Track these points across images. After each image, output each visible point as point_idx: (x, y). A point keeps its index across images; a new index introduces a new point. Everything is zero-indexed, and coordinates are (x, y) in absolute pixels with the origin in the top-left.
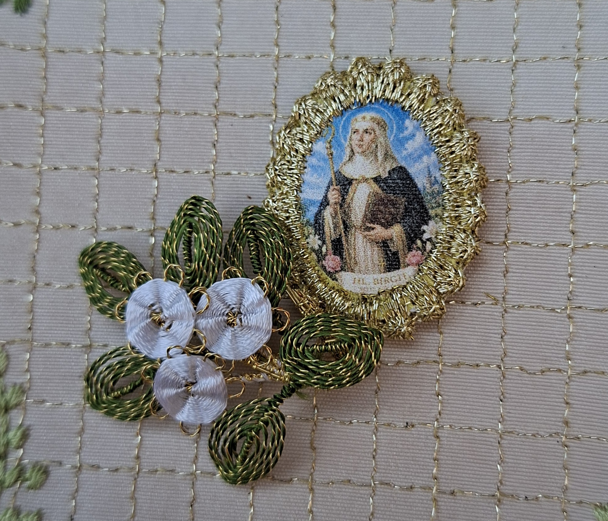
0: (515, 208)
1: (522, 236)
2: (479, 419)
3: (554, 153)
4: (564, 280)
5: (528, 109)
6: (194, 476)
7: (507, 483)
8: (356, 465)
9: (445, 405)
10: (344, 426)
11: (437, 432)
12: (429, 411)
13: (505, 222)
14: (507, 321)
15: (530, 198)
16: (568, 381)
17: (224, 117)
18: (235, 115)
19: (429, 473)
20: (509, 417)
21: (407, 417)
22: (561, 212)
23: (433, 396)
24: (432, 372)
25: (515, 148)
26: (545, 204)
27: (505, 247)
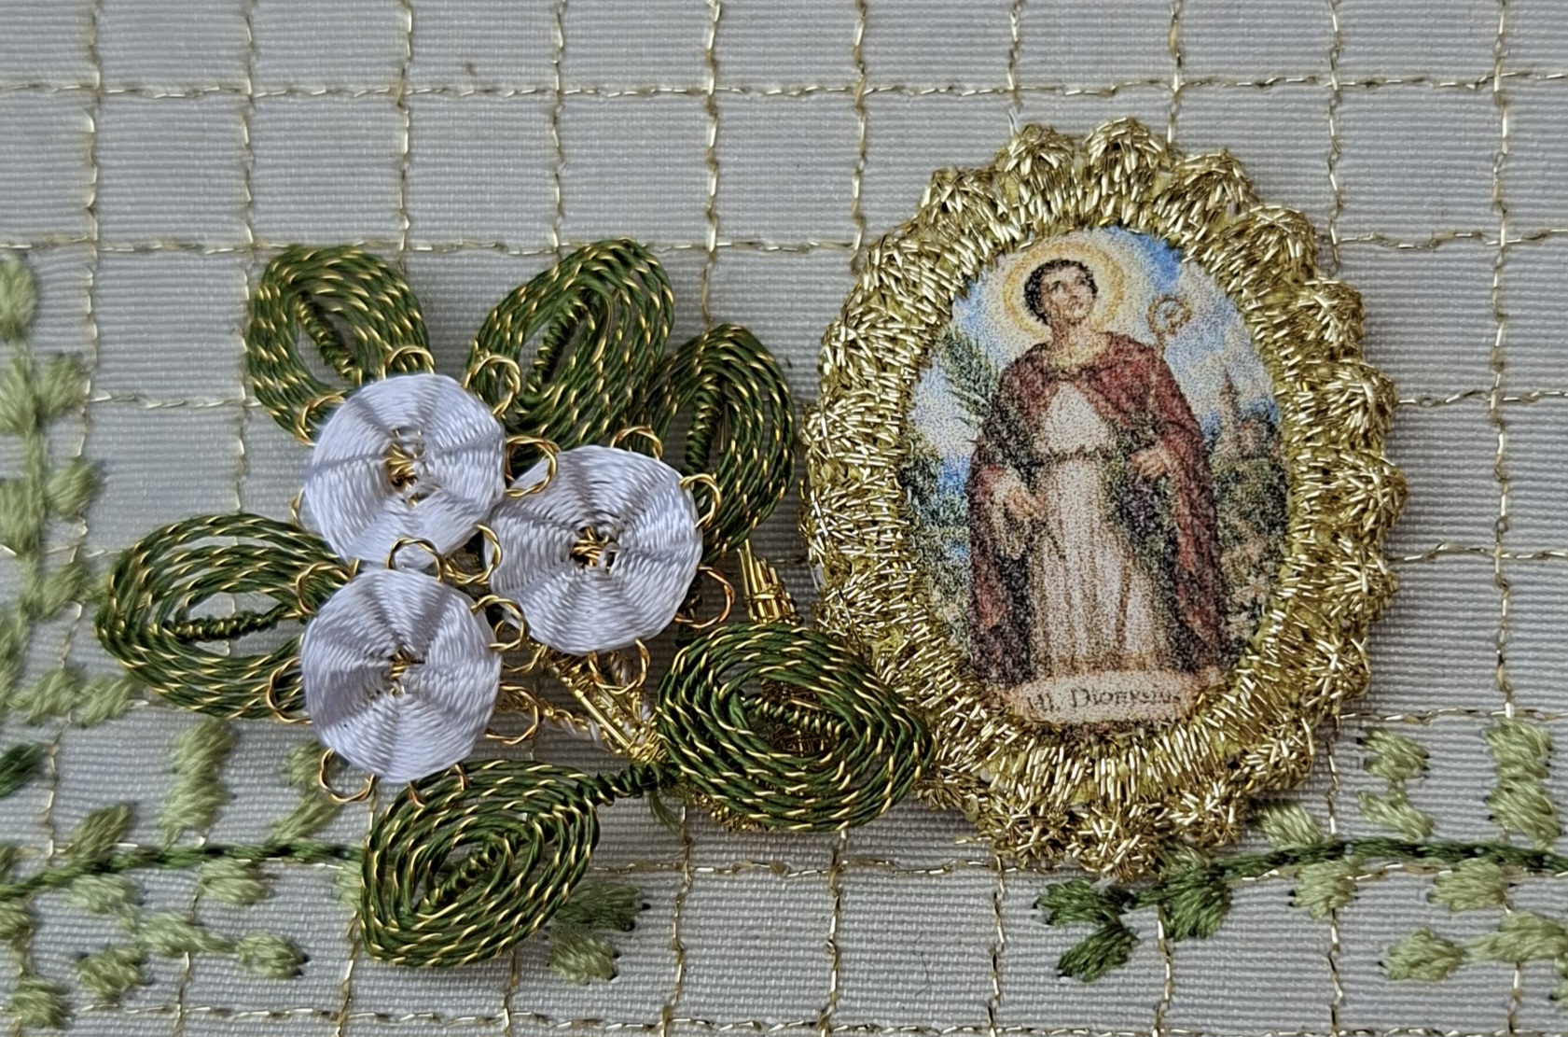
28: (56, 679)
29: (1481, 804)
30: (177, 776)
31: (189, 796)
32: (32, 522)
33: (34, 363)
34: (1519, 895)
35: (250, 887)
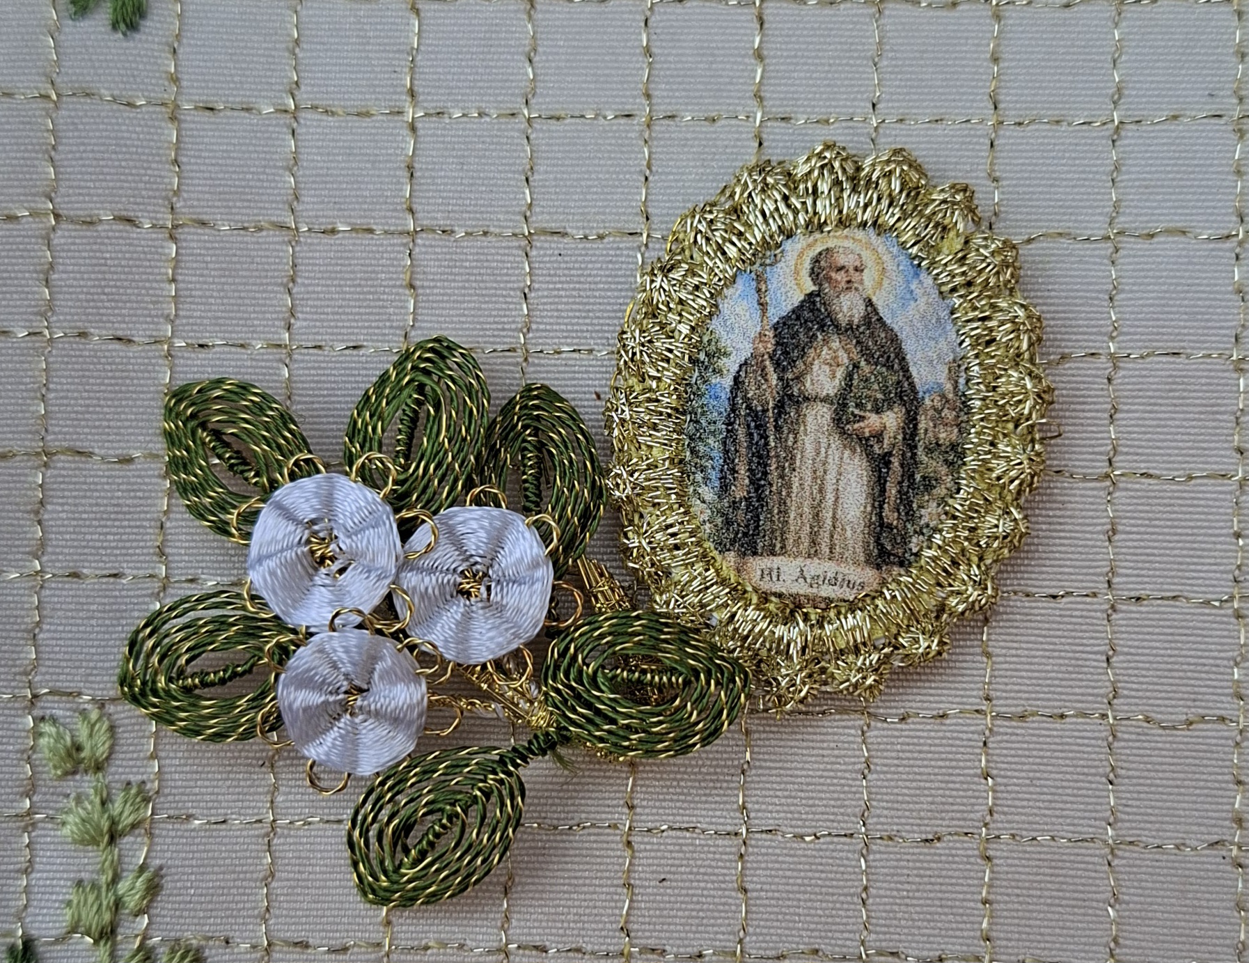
0: (1125, 408)
1: (1142, 461)
2: (1068, 821)
3: (1200, 299)
4: (1226, 543)
5: (1146, 215)
6: (503, 956)
7: (1128, 942)
8: (830, 920)
9: (999, 795)
10: (803, 845)
11: (986, 849)
12: (969, 808)
13: (1105, 435)
14: (1116, 629)
15: (1154, 387)
16: (1239, 738)
17: (542, 238)
18: (565, 235)
19: (973, 930)
20: (1128, 814)
21: (926, 822)
22: (1217, 413)
23: (976, 779)
24: (973, 733)
25: (1123, 291)
26: (1184, 398)
27: (1108, 483)
32: (106, 915)
33: (108, 790)
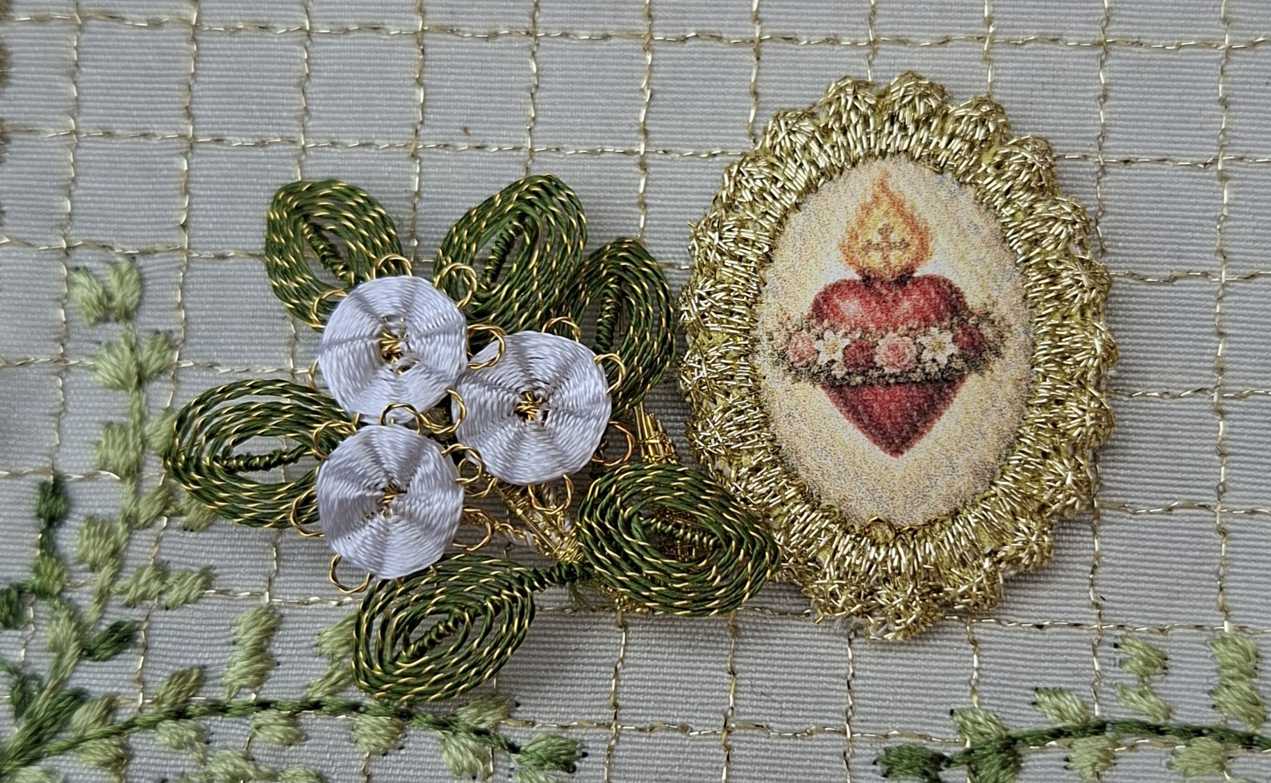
28: (147, 573)
29: (1206, 696)
30: (235, 648)
31: (245, 663)
32: (133, 455)
33: (137, 339)
34: (1235, 766)
35: (290, 732)
